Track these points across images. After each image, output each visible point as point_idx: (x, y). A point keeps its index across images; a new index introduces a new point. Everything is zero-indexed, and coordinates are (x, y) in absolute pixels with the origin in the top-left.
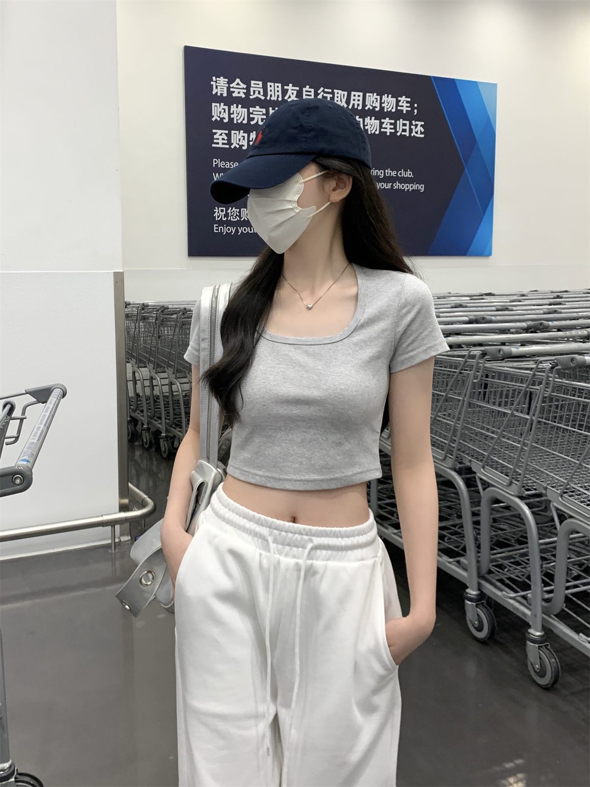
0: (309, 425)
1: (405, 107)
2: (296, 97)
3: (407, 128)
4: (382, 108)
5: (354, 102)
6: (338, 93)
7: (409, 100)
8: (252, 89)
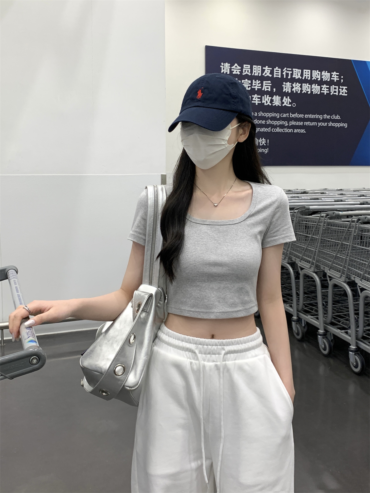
0: (222, 279)
1: (335, 78)
2: (270, 74)
3: (337, 90)
4: (322, 79)
5: (305, 75)
6: (295, 71)
7: (338, 74)
8: (244, 70)
